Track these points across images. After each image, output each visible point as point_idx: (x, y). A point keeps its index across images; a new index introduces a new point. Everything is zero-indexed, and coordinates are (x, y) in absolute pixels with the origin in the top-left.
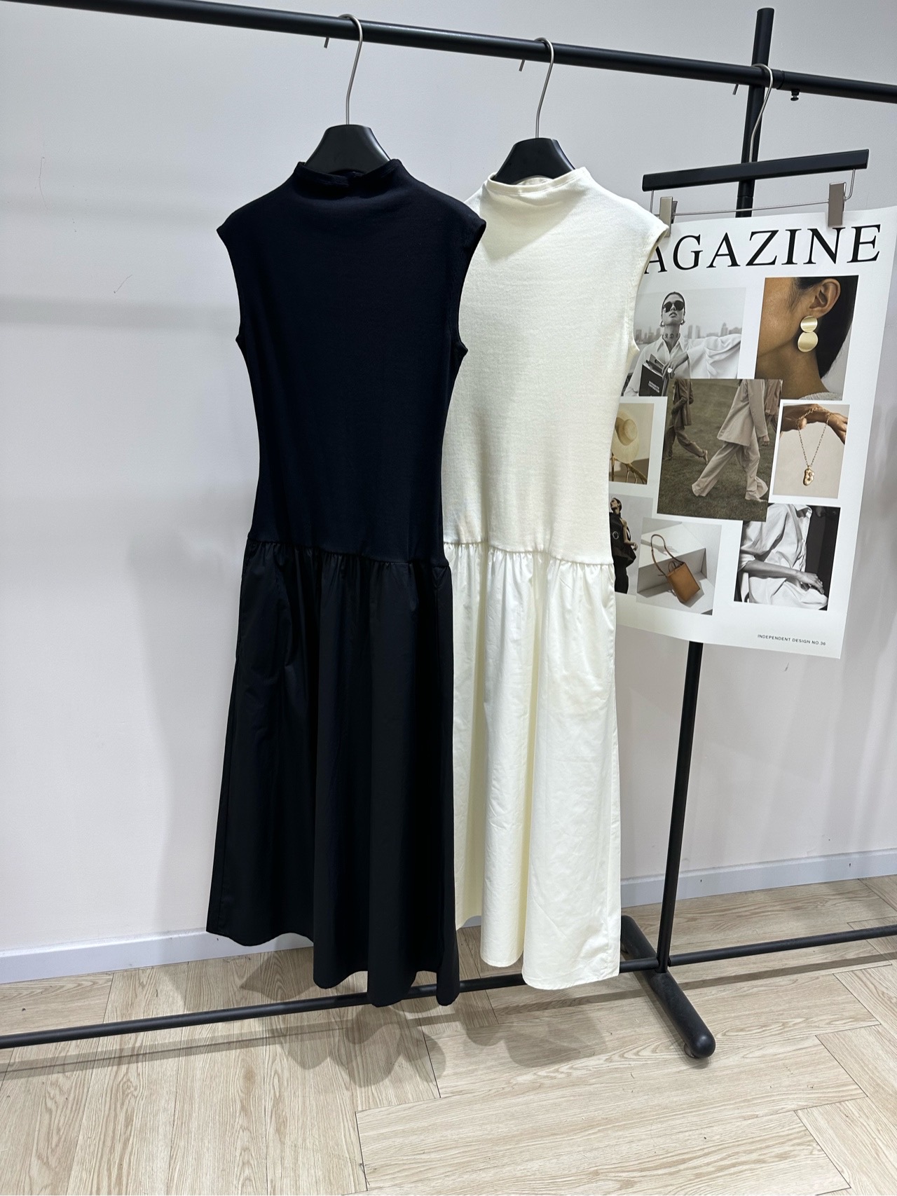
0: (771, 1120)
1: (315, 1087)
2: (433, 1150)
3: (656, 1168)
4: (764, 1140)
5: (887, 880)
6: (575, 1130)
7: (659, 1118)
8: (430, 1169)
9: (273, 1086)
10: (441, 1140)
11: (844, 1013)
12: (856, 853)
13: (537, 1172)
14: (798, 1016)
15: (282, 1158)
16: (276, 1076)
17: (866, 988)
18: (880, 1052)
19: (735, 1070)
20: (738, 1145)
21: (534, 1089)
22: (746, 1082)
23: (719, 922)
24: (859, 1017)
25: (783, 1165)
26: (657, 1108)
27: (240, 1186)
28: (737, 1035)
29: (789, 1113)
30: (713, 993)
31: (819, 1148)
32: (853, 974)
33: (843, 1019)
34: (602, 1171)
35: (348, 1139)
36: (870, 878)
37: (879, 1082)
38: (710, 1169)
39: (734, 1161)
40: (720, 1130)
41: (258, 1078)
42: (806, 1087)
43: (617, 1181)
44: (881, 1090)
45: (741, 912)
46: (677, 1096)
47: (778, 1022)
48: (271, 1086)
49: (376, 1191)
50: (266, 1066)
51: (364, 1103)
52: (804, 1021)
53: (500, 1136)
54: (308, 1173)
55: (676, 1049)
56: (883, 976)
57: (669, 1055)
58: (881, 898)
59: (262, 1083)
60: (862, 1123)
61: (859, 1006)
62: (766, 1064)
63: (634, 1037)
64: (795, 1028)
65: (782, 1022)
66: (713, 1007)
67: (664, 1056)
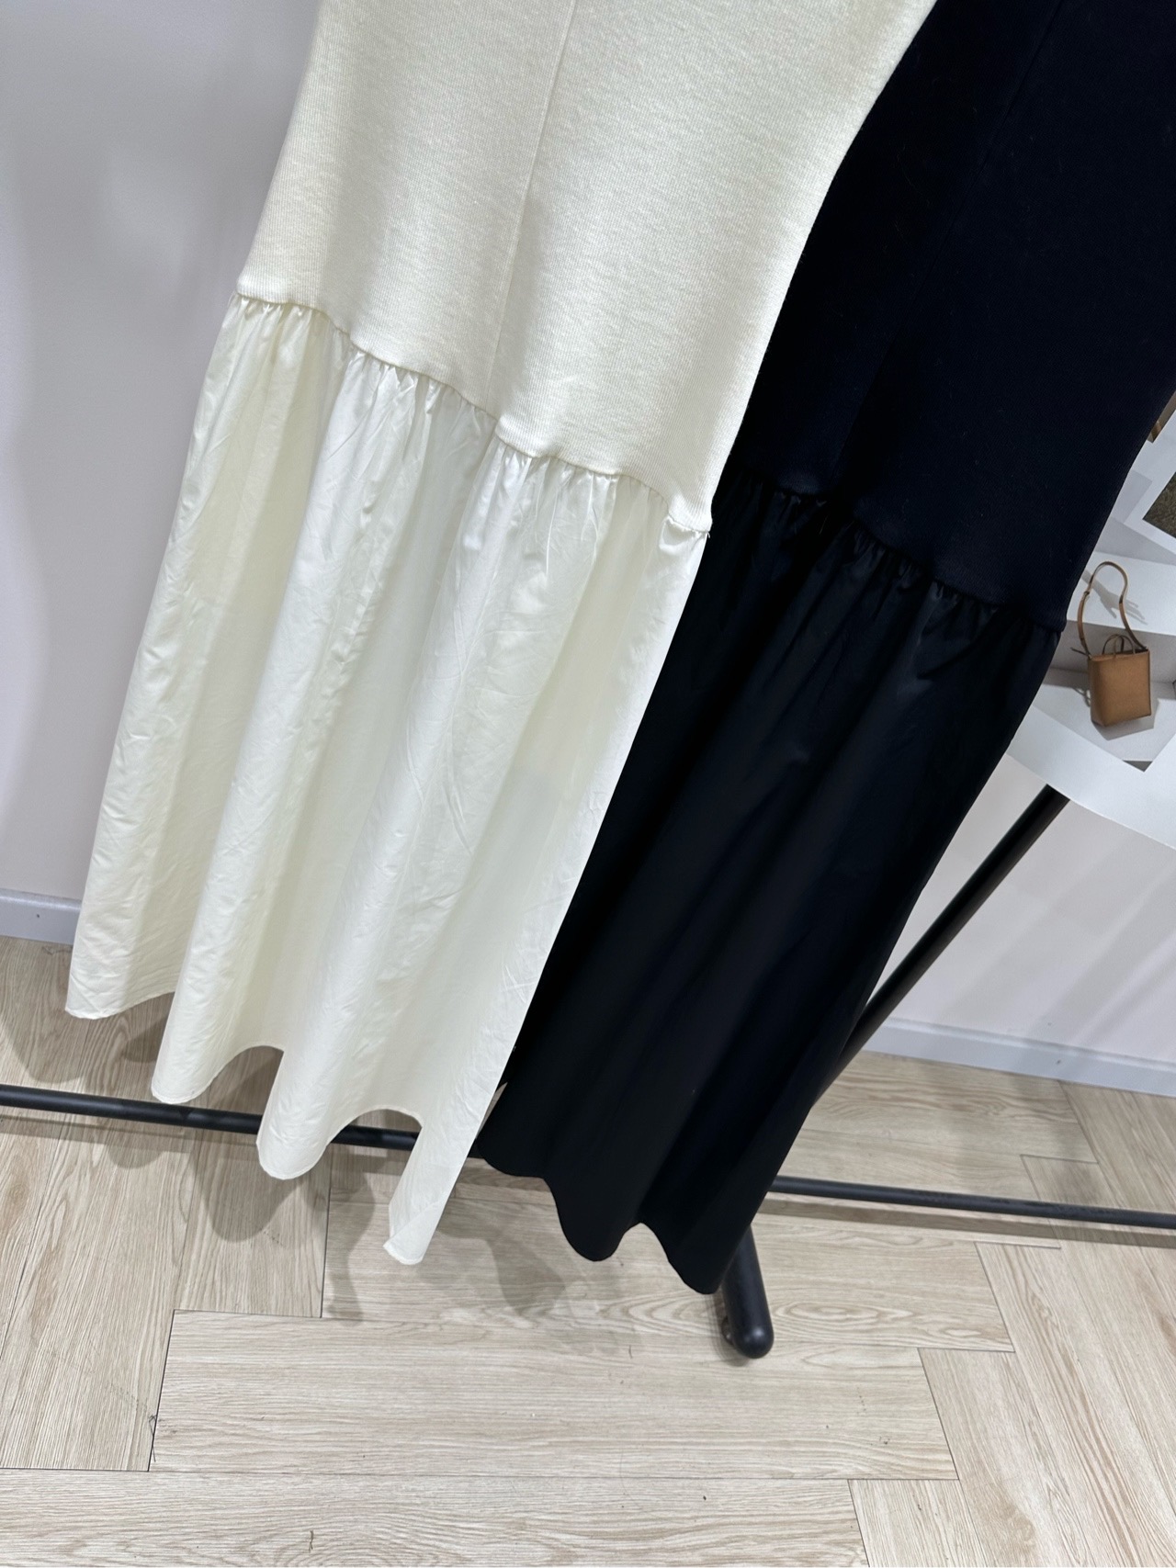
0: (810, 1489)
1: (121, 1245)
2: (278, 1417)
3: (615, 1537)
4: (791, 1523)
5: (1097, 1093)
6: (513, 1435)
7: (647, 1443)
8: (264, 1453)
9: (52, 1225)
10: (296, 1402)
11: (970, 1318)
12: (1076, 1049)
13: (431, 1500)
14: (904, 1306)
15: (25, 1372)
16: (63, 1207)
17: (1013, 1281)
18: (1000, 1403)
19: (787, 1382)
20: (750, 1524)
21: (474, 1339)
22: (795, 1407)
24: (989, 1330)
26: (650, 1423)
28: (806, 1318)
29: (840, 1482)
30: (795, 1229)
31: (864, 1557)
32: (1002, 1251)
33: (964, 1329)
34: (532, 1523)
35: (146, 1365)
36: (1075, 1084)
37: (982, 1456)
39: (734, 1551)
40: (731, 1489)
41: (31, 1202)
42: (877, 1439)
43: (549, 1546)
44: (981, 1474)
45: (876, 1091)
46: (686, 1407)
47: (872, 1309)
48: (49, 1223)
49: (163, 1475)
50: (51, 1184)
51: (194, 1295)
52: (910, 1316)
53: (393, 1416)
54: (60, 1413)
55: (710, 1319)
56: (1043, 1266)
57: (698, 1328)
58: (1079, 1123)
59: (36, 1214)
60: (937, 1526)
61: (993, 1310)
62: (834, 1382)
63: (654, 1280)
64: (894, 1326)
65: (877, 1310)
66: (788, 1256)
67: (689, 1329)
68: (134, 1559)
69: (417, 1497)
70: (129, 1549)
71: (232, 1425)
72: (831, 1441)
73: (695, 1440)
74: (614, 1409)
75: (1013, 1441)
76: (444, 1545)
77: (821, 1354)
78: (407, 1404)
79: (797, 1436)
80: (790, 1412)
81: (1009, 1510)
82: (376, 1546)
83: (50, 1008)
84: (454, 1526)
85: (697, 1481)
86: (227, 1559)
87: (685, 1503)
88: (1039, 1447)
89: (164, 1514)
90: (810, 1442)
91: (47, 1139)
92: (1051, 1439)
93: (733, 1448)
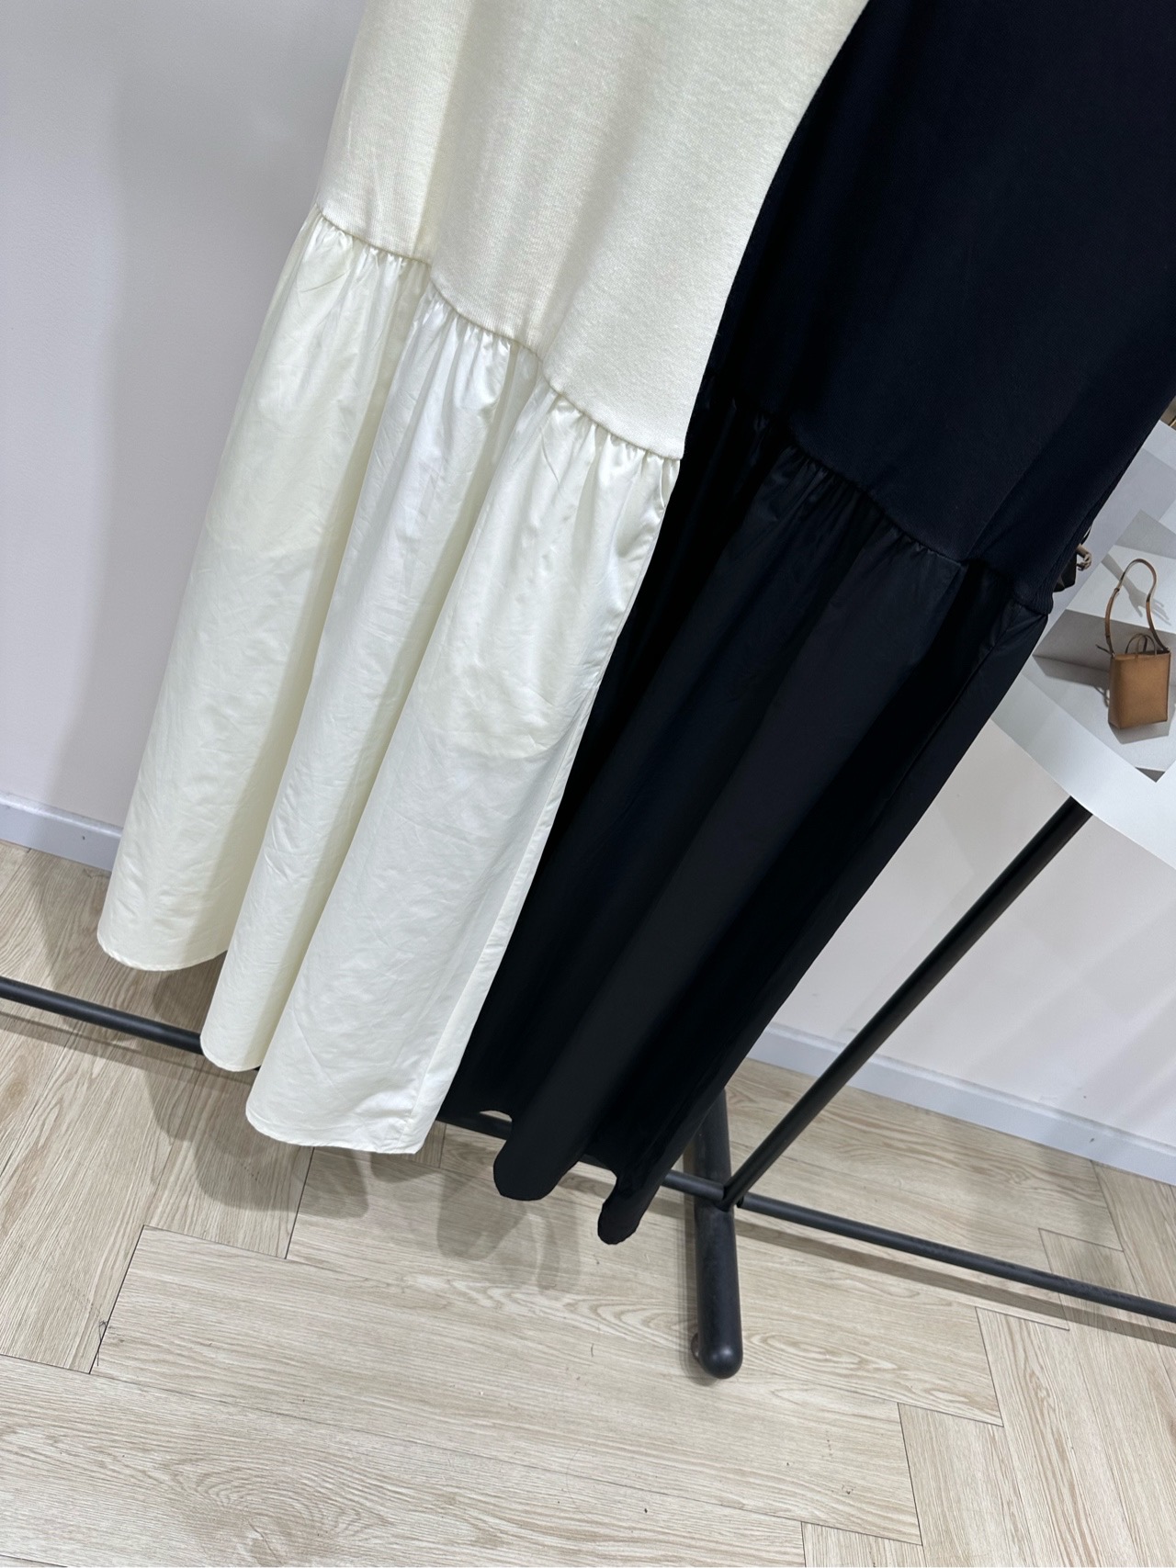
0: (760, 1523)
1: (105, 1155)
2: (226, 1346)
3: (547, 1531)
4: (733, 1554)
5: (1132, 1180)
6: (458, 1409)
7: (595, 1444)
8: (205, 1378)
9: (43, 1125)
10: (247, 1335)
11: (959, 1383)
12: (1111, 1128)
13: (363, 1457)
14: (889, 1358)
16: (56, 1110)
17: (1011, 1354)
18: (979, 1475)
19: (751, 1411)
20: (690, 1546)
21: (435, 1307)
22: (756, 1438)
23: (854, 1142)
24: (977, 1399)
26: (601, 1424)
28: (782, 1350)
29: (793, 1523)
30: (785, 1260)
32: (1004, 1322)
33: (951, 1393)
34: (462, 1499)
35: (108, 1271)
36: (1108, 1167)
37: (952, 1526)
40: (675, 1507)
41: (27, 1100)
42: (839, 1487)
43: (476, 1526)
44: (947, 1544)
45: (894, 1139)
46: (641, 1416)
47: (854, 1355)
48: (41, 1122)
49: (103, 1380)
50: (49, 1087)
51: (165, 1215)
52: (894, 1369)
53: (339, 1367)
54: (17, 1302)
55: (680, 1332)
56: (1048, 1345)
57: (667, 1339)
58: (1108, 1207)
59: (29, 1112)
61: (985, 1380)
62: (802, 1421)
63: (629, 1284)
64: (875, 1376)
65: (859, 1357)
66: (772, 1285)
67: (657, 1339)
68: (58, 1455)
69: (350, 1450)
70: (56, 1445)
71: (179, 1345)
72: (788, 1479)
73: (645, 1451)
74: (565, 1403)
75: (987, 1517)
76: (368, 1504)
77: (792, 1389)
78: (356, 1358)
79: (753, 1467)
80: (751, 1442)
82: (300, 1491)
83: (79, 926)
84: (381, 1487)
85: (641, 1492)
86: (149, 1473)
87: (623, 1512)
88: (1016, 1530)
89: (97, 1418)
90: (767, 1476)
91: (53, 1045)
92: (1030, 1523)
93: (684, 1466)
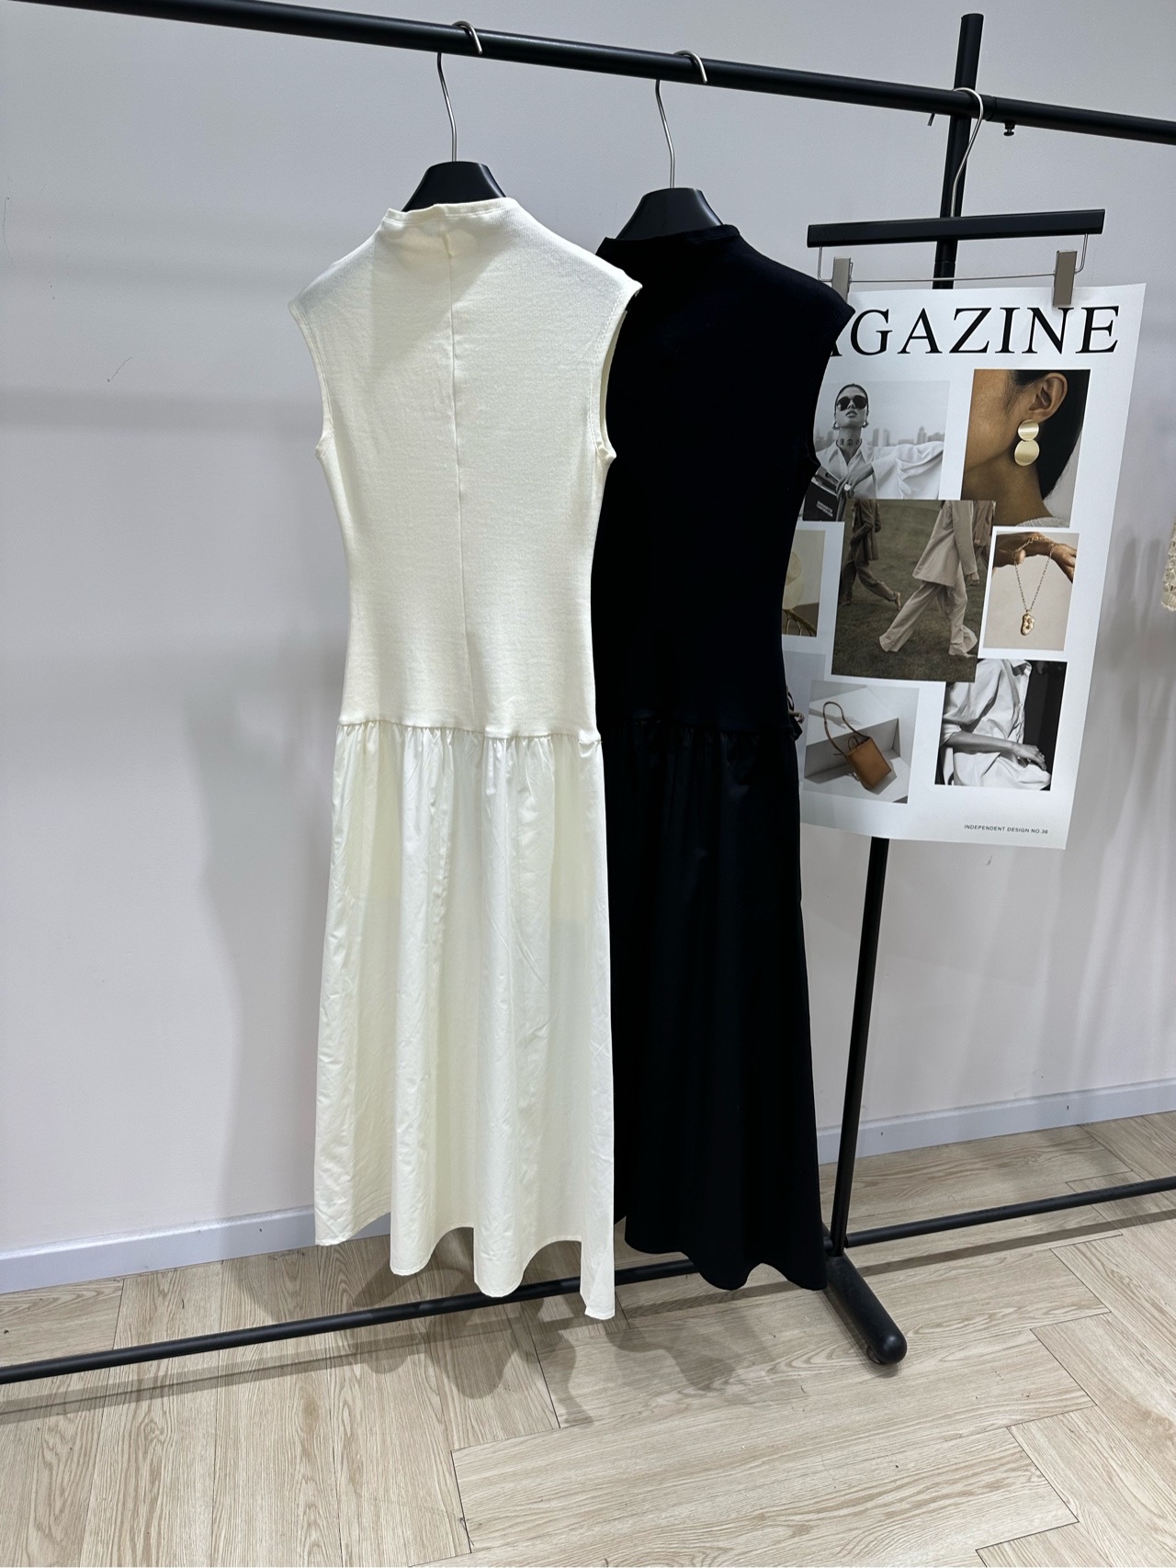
0: (979, 1441)
1: (397, 1421)
2: (552, 1497)
3: (838, 1507)
4: (971, 1466)
5: (1113, 1124)
6: (733, 1464)
7: (839, 1443)
8: (551, 1521)
10: (563, 1484)
11: (1065, 1299)
12: (1075, 1092)
14: (1008, 1306)
15: (359, 1515)
16: (346, 1409)
17: (1091, 1266)
18: (1111, 1348)
19: (932, 1378)
20: (939, 1474)
21: (680, 1412)
22: (946, 1392)
23: (906, 1187)
24: (1083, 1303)
25: (995, 1496)
26: (836, 1430)
27: (306, 1554)
28: (932, 1333)
29: (1000, 1430)
30: (901, 1279)
31: (1039, 1473)
32: (1075, 1249)
33: (1064, 1307)
34: (770, 1515)
35: (443, 1487)
36: (1093, 1124)
37: (1110, 1386)
38: (905, 1505)
39: (933, 1494)
40: (915, 1456)
41: (322, 1412)
42: (1020, 1396)
43: (788, 1526)
44: (1113, 1397)
45: (933, 1172)
46: (860, 1413)
47: (983, 1314)
48: (340, 1421)
49: (483, 1551)
50: (332, 1397)
51: (462, 1438)
52: (1016, 1311)
53: (638, 1475)
54: (394, 1533)
56: (1113, 1250)
57: (849, 1361)
58: (1106, 1149)
59: (328, 1418)
60: (1090, 1440)
61: (1083, 1289)
62: (970, 1368)
63: (803, 1340)
64: (1005, 1320)
65: (988, 1314)
66: (905, 1297)
67: (842, 1364)
69: (675, 1519)
71: (521, 1508)
72: (983, 1406)
74: (804, 1429)
75: (1132, 1370)
76: (708, 1545)
77: (954, 1353)
78: (646, 1464)
79: (954, 1410)
80: (943, 1396)
81: (1146, 1415)
82: (657, 1560)
83: (288, 1292)
84: (711, 1533)
85: (887, 1458)
87: (883, 1474)
88: (1156, 1369)
90: (966, 1411)
91: (318, 1371)
93: (908, 1429)
